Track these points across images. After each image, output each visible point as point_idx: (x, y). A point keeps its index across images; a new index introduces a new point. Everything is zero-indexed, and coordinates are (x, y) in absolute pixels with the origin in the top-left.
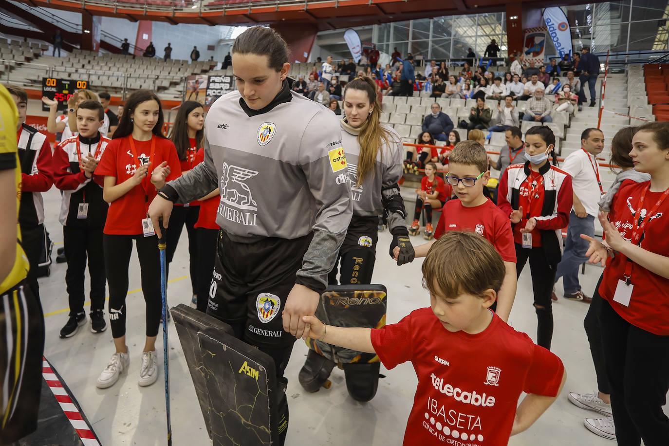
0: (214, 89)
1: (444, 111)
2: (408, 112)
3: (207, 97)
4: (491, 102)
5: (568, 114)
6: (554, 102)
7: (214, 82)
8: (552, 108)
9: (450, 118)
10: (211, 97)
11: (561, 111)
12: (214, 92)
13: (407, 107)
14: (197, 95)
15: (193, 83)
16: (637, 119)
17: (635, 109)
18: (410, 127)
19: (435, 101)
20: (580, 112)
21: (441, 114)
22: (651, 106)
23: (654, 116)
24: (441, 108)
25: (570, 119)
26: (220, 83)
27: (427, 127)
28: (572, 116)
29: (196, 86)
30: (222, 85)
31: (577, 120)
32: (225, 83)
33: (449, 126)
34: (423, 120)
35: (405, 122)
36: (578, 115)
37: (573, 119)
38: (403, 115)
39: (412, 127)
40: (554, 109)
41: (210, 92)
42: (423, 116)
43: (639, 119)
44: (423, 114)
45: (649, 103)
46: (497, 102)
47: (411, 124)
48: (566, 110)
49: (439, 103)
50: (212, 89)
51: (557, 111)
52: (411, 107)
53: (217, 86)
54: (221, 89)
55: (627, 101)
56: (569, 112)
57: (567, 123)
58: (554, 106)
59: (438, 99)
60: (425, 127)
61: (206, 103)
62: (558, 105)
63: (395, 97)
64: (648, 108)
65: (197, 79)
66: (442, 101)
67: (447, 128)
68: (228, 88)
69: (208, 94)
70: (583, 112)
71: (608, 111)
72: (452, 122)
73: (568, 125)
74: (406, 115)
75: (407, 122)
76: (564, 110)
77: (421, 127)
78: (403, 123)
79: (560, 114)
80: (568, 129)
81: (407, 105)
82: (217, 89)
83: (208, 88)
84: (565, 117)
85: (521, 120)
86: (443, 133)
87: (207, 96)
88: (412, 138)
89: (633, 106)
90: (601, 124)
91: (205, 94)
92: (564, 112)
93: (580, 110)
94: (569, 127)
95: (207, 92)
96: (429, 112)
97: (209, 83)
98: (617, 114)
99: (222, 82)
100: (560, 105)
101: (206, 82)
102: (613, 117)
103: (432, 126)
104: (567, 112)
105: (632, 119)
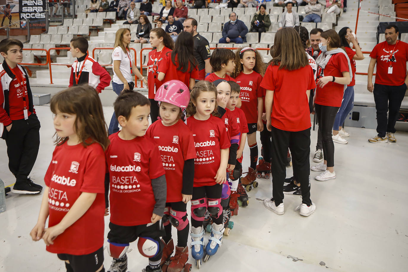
0: (28, 12)
1: (240, 19)
2: (210, 22)
3: (22, 21)
4: (277, 9)
5: (335, 15)
6: (325, 6)
7: (26, 5)
8: (324, 11)
9: (245, 24)
10: (25, 20)
11: (330, 13)
12: (28, 16)
13: (209, 17)
14: (10, 19)
15: (3, 7)
16: (383, 15)
17: (382, 8)
18: (212, 33)
19: (232, 11)
20: (345, 13)
21: (238, 22)
22: (394, 5)
23: (395, 12)
24: (237, 16)
25: (337, 19)
26: (32, 6)
27: (227, 33)
28: (338, 17)
29: (8, 10)
30: (36, 8)
31: (342, 19)
32: (38, 6)
33: (244, 31)
34: (222, 27)
35: (208, 31)
36: (343, 15)
37: (340, 19)
38: (205, 24)
39: (214, 33)
40: (326, 11)
41: (23, 15)
42: (222, 24)
43: (384, 16)
44: (223, 22)
45: (393, 3)
46: (282, 8)
47: (213, 31)
48: (334, 12)
49: (235, 12)
50: (25, 13)
51: (327, 13)
52: (212, 17)
53: (31, 9)
54: (35, 12)
55: (378, 2)
56: (336, 13)
57: (335, 22)
58: (325, 9)
59: (234, 8)
60: (225, 33)
61: (21, 26)
62: (328, 8)
63: (198, 9)
64: (392, 7)
65: (7, 3)
66: (238, 11)
67: (242, 33)
68: (42, 10)
69: (22, 18)
70: (347, 12)
71: (363, 11)
72: (247, 27)
73: (335, 23)
74: (208, 24)
75: (209, 30)
76: (333, 12)
77: (221, 33)
78: (206, 31)
79: (330, 15)
80: (336, 27)
81: (208, 15)
82: (30, 13)
83: (21, 11)
84: (333, 18)
85: (301, 22)
86: (240, 37)
87: (20, 19)
88: (214, 43)
89: (382, 6)
90: (358, 21)
91: (19, 17)
92: (332, 13)
93: (345, 11)
94: (337, 25)
95: (20, 15)
96: (227, 20)
97: (21, 6)
98: (369, 12)
99: (35, 5)
100: (330, 8)
101: (17, 6)
102: (368, 15)
103: (230, 31)
104: (334, 13)
105: (380, 16)
